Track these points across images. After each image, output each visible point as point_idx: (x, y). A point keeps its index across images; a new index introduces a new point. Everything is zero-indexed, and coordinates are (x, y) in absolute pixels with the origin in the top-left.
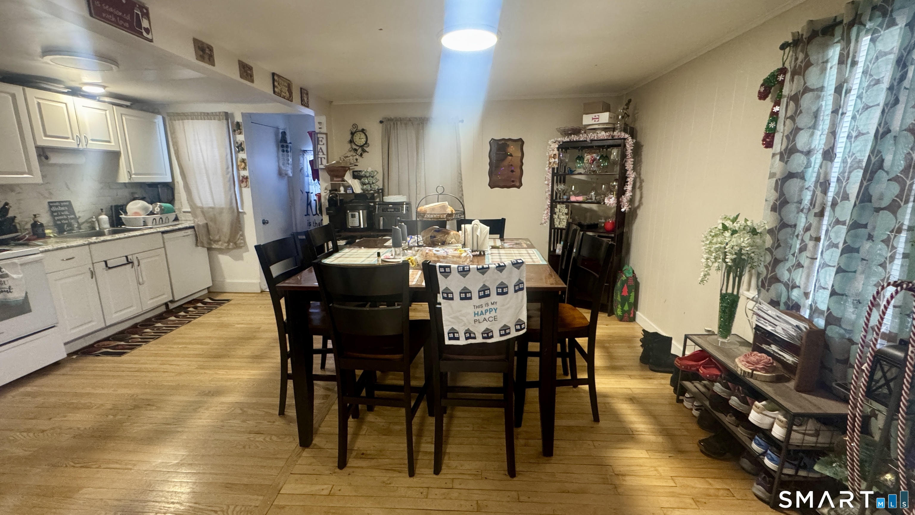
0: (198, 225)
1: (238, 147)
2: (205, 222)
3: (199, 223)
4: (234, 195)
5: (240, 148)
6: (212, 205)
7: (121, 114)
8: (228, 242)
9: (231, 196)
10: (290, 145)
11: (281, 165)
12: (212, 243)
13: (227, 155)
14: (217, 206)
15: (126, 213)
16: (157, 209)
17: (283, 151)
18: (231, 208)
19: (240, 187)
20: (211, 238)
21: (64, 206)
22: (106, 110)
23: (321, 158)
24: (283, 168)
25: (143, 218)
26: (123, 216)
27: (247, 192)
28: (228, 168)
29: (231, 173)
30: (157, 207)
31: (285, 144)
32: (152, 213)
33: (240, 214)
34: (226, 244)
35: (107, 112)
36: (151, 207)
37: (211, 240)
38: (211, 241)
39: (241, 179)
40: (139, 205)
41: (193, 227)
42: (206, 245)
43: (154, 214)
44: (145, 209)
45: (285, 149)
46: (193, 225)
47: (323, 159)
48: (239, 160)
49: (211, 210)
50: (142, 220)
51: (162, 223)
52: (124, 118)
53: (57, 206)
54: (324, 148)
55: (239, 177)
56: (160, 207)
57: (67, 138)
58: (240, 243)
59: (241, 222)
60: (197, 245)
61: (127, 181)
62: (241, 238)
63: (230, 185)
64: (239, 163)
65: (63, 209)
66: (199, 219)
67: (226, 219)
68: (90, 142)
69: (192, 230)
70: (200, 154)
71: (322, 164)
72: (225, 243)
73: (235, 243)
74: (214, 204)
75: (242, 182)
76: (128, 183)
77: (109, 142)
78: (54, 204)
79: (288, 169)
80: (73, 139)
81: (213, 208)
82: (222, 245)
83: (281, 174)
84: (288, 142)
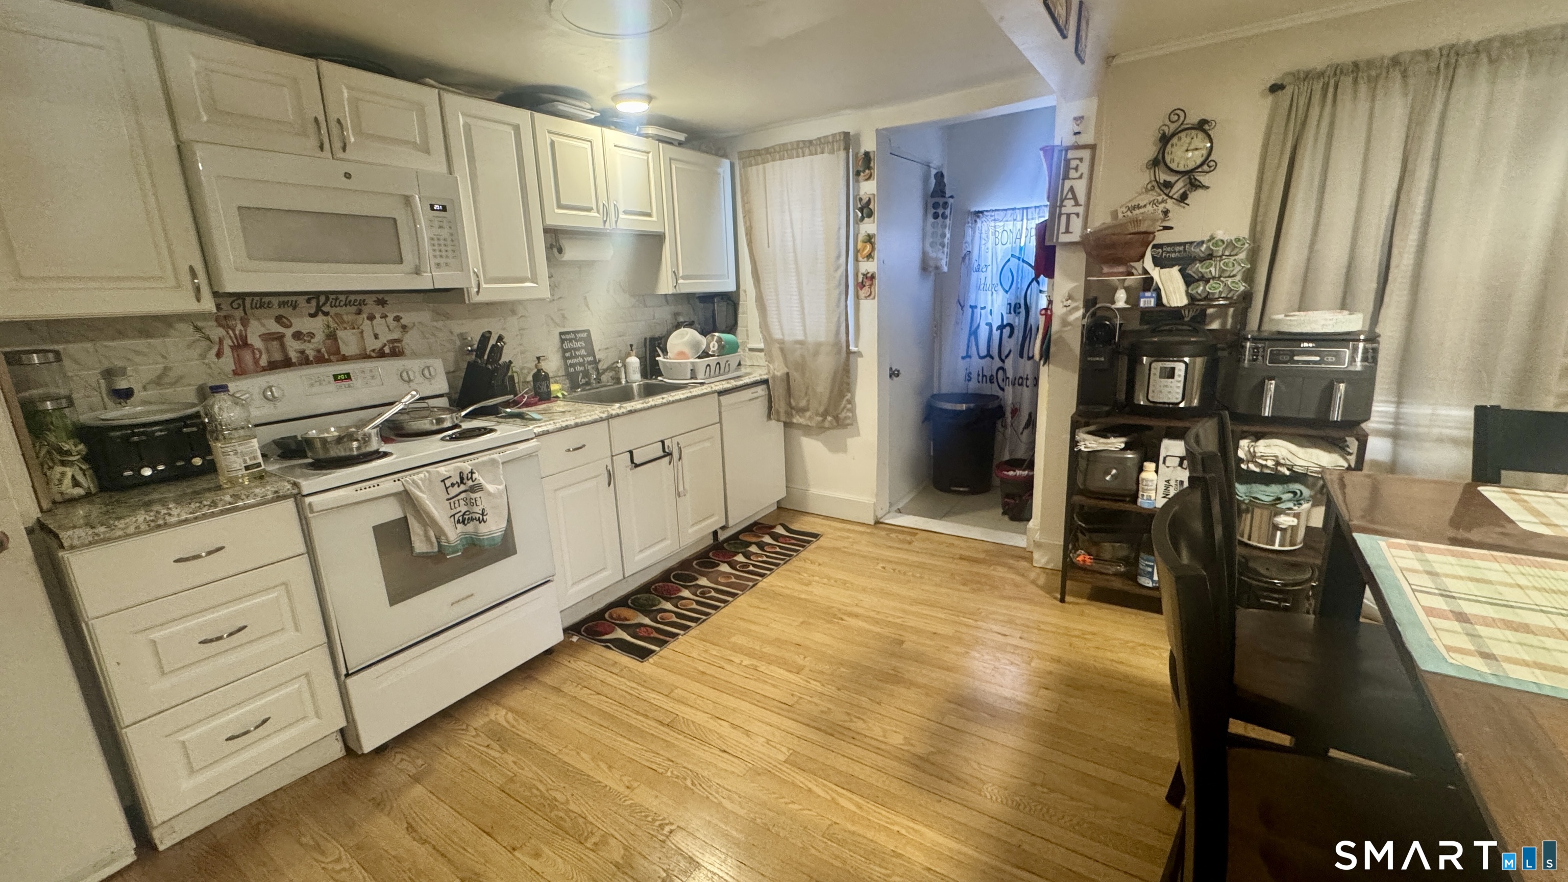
0: (774, 377)
1: (861, 210)
2: (786, 370)
3: (776, 373)
4: (843, 318)
5: (866, 210)
6: (800, 337)
7: (671, 159)
8: (824, 415)
9: (839, 318)
10: (951, 201)
11: (929, 249)
12: (794, 412)
13: (839, 228)
14: (810, 339)
15: (665, 351)
16: (714, 347)
17: (936, 216)
18: (837, 344)
19: (857, 297)
20: (793, 403)
21: (581, 339)
22: (648, 153)
23: (1068, 215)
24: (932, 254)
25: (693, 363)
26: (660, 359)
27: (869, 309)
28: (839, 257)
29: (843, 268)
30: (714, 342)
31: (941, 201)
32: (705, 354)
33: (851, 356)
34: (820, 419)
35: (650, 155)
36: (703, 340)
37: (792, 408)
38: (791, 410)
39: (860, 280)
40: (686, 338)
41: (765, 382)
42: (783, 418)
43: (708, 355)
44: (695, 345)
45: (940, 211)
46: (765, 377)
47: (1073, 217)
48: (860, 238)
49: (798, 346)
50: (690, 367)
51: (720, 375)
52: (673, 167)
53: (570, 340)
54: (1080, 187)
55: (856, 275)
56: (719, 340)
57: (589, 210)
58: (846, 418)
59: (852, 371)
60: (769, 417)
61: (671, 291)
62: (849, 406)
63: (840, 294)
64: (860, 245)
65: (578, 345)
66: (776, 364)
67: (825, 365)
68: (622, 216)
69: (764, 386)
70: (789, 230)
71: (1067, 231)
72: (817, 414)
73: (836, 418)
74: (805, 334)
75: (862, 285)
76: (673, 295)
77: (649, 215)
78: (568, 337)
79: (940, 255)
80: (598, 212)
81: (801, 343)
82: (810, 418)
83: (926, 266)
84: (947, 196)
